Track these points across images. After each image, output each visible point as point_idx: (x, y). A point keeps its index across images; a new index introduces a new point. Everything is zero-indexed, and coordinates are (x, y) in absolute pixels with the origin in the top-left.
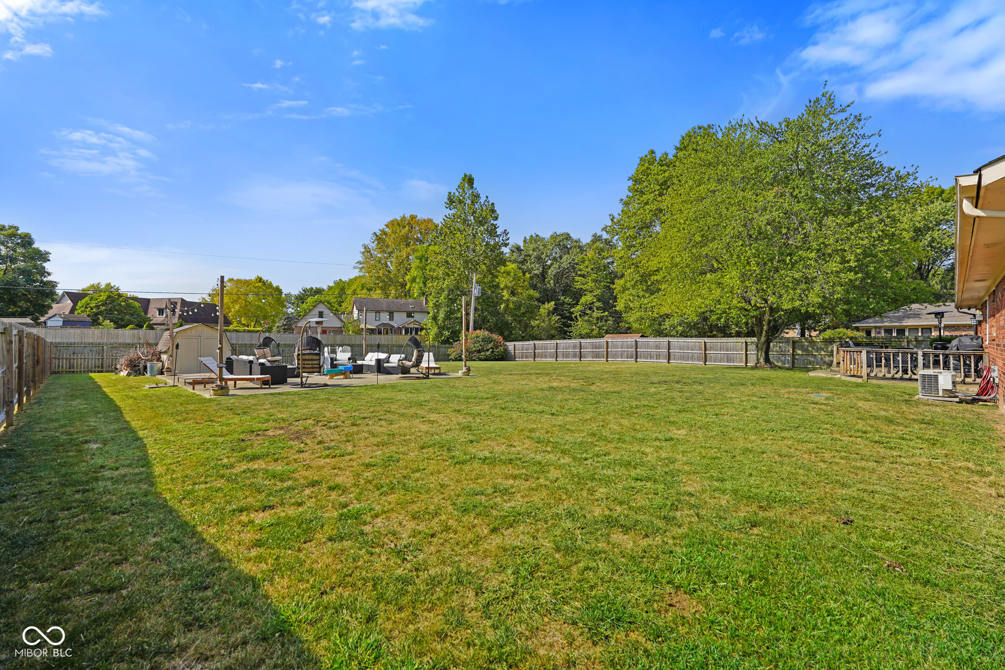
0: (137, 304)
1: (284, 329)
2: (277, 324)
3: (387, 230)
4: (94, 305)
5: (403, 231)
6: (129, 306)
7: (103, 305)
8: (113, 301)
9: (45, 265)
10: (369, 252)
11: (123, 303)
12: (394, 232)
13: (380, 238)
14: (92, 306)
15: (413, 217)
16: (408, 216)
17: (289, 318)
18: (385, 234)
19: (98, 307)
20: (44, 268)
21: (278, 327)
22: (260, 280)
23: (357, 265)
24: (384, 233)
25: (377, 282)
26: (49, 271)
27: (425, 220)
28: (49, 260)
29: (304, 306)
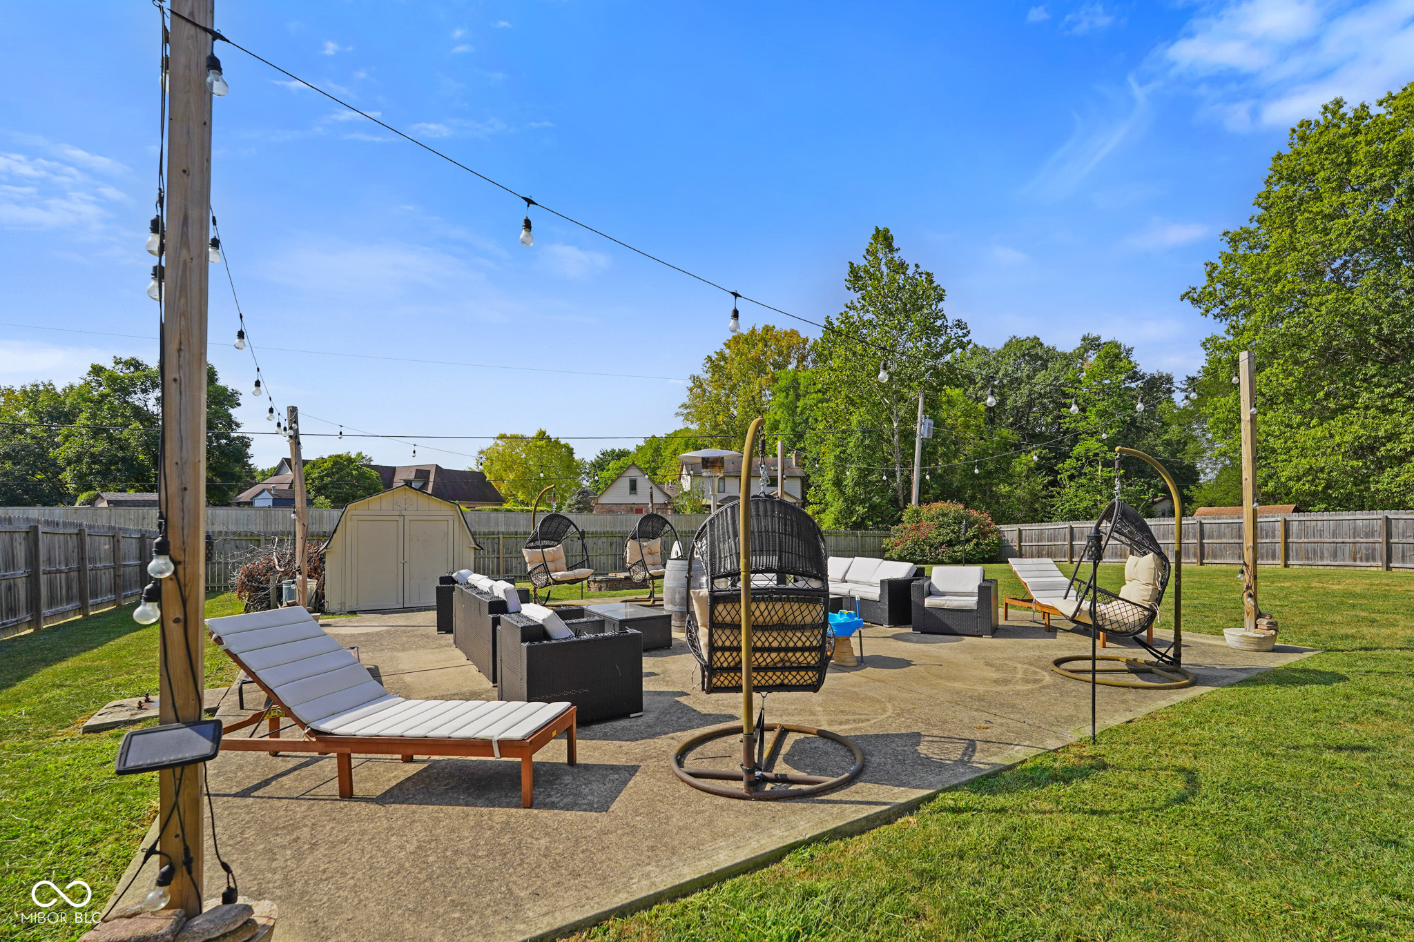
0: (375, 474)
1: (578, 509)
2: (568, 502)
3: (727, 352)
4: (316, 475)
5: (753, 351)
6: (362, 476)
7: (327, 475)
8: (341, 469)
9: (231, 411)
10: (700, 386)
11: (354, 472)
12: (740, 353)
13: (716, 365)
14: (313, 476)
15: (767, 329)
16: (759, 328)
17: (584, 493)
18: (725, 359)
19: (321, 478)
20: (230, 415)
21: (570, 505)
22: (542, 435)
23: (682, 410)
24: (722, 356)
25: (714, 433)
26: (238, 420)
27: (786, 333)
28: (239, 405)
29: (605, 474)
